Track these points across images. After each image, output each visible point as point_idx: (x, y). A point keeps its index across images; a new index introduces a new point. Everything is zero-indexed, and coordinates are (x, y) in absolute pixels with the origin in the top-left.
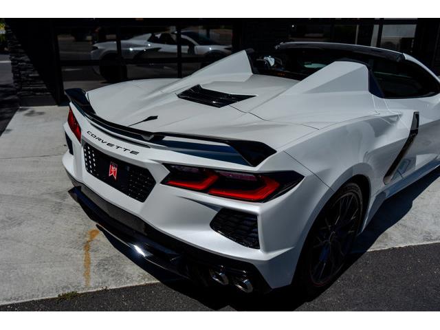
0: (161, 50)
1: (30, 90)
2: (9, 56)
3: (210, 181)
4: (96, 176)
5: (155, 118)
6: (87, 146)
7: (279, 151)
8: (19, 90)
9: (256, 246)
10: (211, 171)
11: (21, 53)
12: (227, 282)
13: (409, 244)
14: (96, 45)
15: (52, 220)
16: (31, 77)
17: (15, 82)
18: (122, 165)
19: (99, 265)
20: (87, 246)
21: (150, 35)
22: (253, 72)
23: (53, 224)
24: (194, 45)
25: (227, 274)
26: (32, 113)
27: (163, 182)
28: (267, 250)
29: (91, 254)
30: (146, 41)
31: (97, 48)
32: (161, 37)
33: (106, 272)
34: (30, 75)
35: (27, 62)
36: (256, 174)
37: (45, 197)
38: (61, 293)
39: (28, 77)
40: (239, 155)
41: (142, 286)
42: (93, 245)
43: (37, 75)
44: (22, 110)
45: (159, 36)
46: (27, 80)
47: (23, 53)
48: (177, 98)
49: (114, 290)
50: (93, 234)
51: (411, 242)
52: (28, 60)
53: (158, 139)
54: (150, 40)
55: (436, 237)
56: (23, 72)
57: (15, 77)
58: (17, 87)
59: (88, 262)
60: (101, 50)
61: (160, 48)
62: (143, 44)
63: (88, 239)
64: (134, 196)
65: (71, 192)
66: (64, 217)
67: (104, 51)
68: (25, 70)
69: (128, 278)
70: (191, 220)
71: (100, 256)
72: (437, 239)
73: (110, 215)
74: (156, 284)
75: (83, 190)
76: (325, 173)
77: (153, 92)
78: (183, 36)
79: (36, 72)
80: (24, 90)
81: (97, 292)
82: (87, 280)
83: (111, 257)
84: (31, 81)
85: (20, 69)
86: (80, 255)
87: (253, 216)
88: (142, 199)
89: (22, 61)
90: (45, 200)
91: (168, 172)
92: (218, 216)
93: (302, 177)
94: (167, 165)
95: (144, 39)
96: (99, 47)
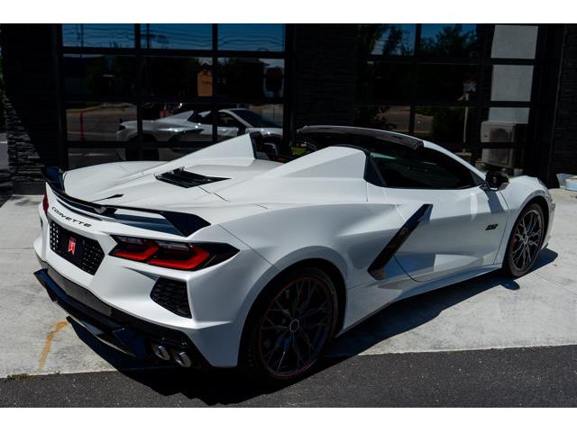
0: (202, 133)
1: (27, 175)
2: (5, 134)
3: (149, 252)
4: (58, 253)
5: (121, 196)
6: (53, 223)
7: (213, 223)
8: (13, 175)
9: (188, 315)
11: (21, 131)
12: (167, 358)
13: (411, 351)
14: (123, 124)
15: (20, 311)
16: (31, 160)
17: (10, 165)
18: (79, 238)
19: (57, 353)
20: (50, 336)
22: (256, 157)
23: (20, 314)
24: (245, 127)
25: (168, 349)
26: (26, 202)
27: (111, 254)
28: (199, 319)
29: (53, 343)
30: (185, 120)
31: (124, 128)
32: (208, 116)
33: (64, 359)
34: (29, 157)
35: (27, 142)
36: (187, 244)
37: (17, 289)
38: (11, 374)
39: (26, 159)
40: (172, 226)
41: (98, 373)
42: (56, 336)
43: (38, 157)
44: (15, 198)
46: (24, 164)
47: (24, 131)
48: (154, 179)
49: (67, 375)
50: (60, 325)
51: (414, 348)
52: (28, 139)
53: (110, 212)
54: (191, 119)
55: (447, 345)
56: (20, 153)
57: (10, 159)
58: (12, 171)
59: (47, 350)
61: (202, 130)
62: (181, 124)
63: (53, 330)
64: (86, 269)
65: (37, 274)
66: (34, 308)
68: (23, 150)
69: (84, 365)
70: (133, 291)
71: (62, 345)
72: (446, 348)
73: (68, 293)
74: (113, 372)
75: (49, 273)
76: (267, 250)
77: (136, 173)
79: (36, 153)
80: (20, 175)
81: (49, 375)
82: (41, 365)
83: (73, 347)
84: (30, 164)
85: (17, 149)
86: (40, 344)
87: (182, 284)
88: (93, 272)
89: (21, 140)
90: (16, 292)
91: (115, 244)
92: (155, 287)
93: (237, 251)
94: (115, 237)
95: (183, 118)
96: (127, 127)
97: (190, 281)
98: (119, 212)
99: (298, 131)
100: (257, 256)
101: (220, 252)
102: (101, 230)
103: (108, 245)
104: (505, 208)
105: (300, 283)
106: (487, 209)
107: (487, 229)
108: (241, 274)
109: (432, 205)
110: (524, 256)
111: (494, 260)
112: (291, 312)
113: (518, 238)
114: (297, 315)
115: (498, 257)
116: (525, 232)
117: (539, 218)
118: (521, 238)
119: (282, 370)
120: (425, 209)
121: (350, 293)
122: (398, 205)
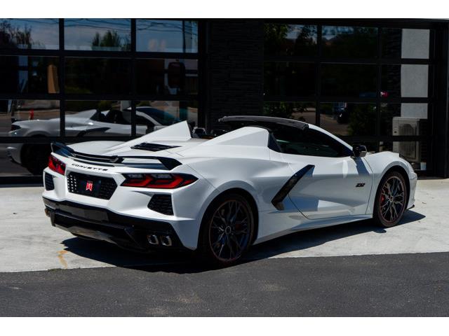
3: (148, 180)
4: (76, 193)
6: (70, 175)
7: (183, 164)
9: (171, 214)
10: (149, 175)
12: (157, 242)
14: (16, 123)
19: (72, 262)
21: (94, 112)
22: (192, 136)
24: (154, 125)
25: (158, 236)
27: (122, 185)
28: (178, 216)
29: (65, 259)
30: (88, 119)
31: (18, 127)
32: (108, 114)
33: (78, 264)
36: (170, 174)
42: (64, 256)
45: (105, 113)
48: (130, 149)
49: (85, 268)
50: (62, 252)
53: (120, 161)
54: (94, 118)
59: (63, 261)
60: (25, 130)
61: (108, 128)
62: (83, 123)
63: (60, 254)
64: (102, 197)
67: (29, 132)
69: (94, 265)
70: (137, 205)
71: (71, 259)
76: (213, 180)
78: (138, 113)
81: (74, 269)
82: (66, 266)
83: (79, 259)
86: (56, 259)
87: (169, 196)
88: (108, 198)
91: (124, 179)
92: (151, 200)
93: (196, 179)
94: (125, 175)
95: (86, 117)
96: (21, 126)
97: (174, 194)
98: (126, 160)
99: (219, 120)
100: (207, 183)
101: (188, 179)
102: (115, 172)
103: (120, 180)
104: (370, 172)
105: (231, 203)
106: (355, 172)
107: (357, 186)
108: (198, 193)
109: (314, 166)
110: (391, 211)
111: (365, 211)
112: (226, 220)
113: (384, 197)
114: (229, 223)
115: (369, 208)
116: (390, 193)
117: (401, 182)
118: (387, 197)
119: (221, 256)
120: (309, 168)
121: (261, 214)
122: (290, 164)
